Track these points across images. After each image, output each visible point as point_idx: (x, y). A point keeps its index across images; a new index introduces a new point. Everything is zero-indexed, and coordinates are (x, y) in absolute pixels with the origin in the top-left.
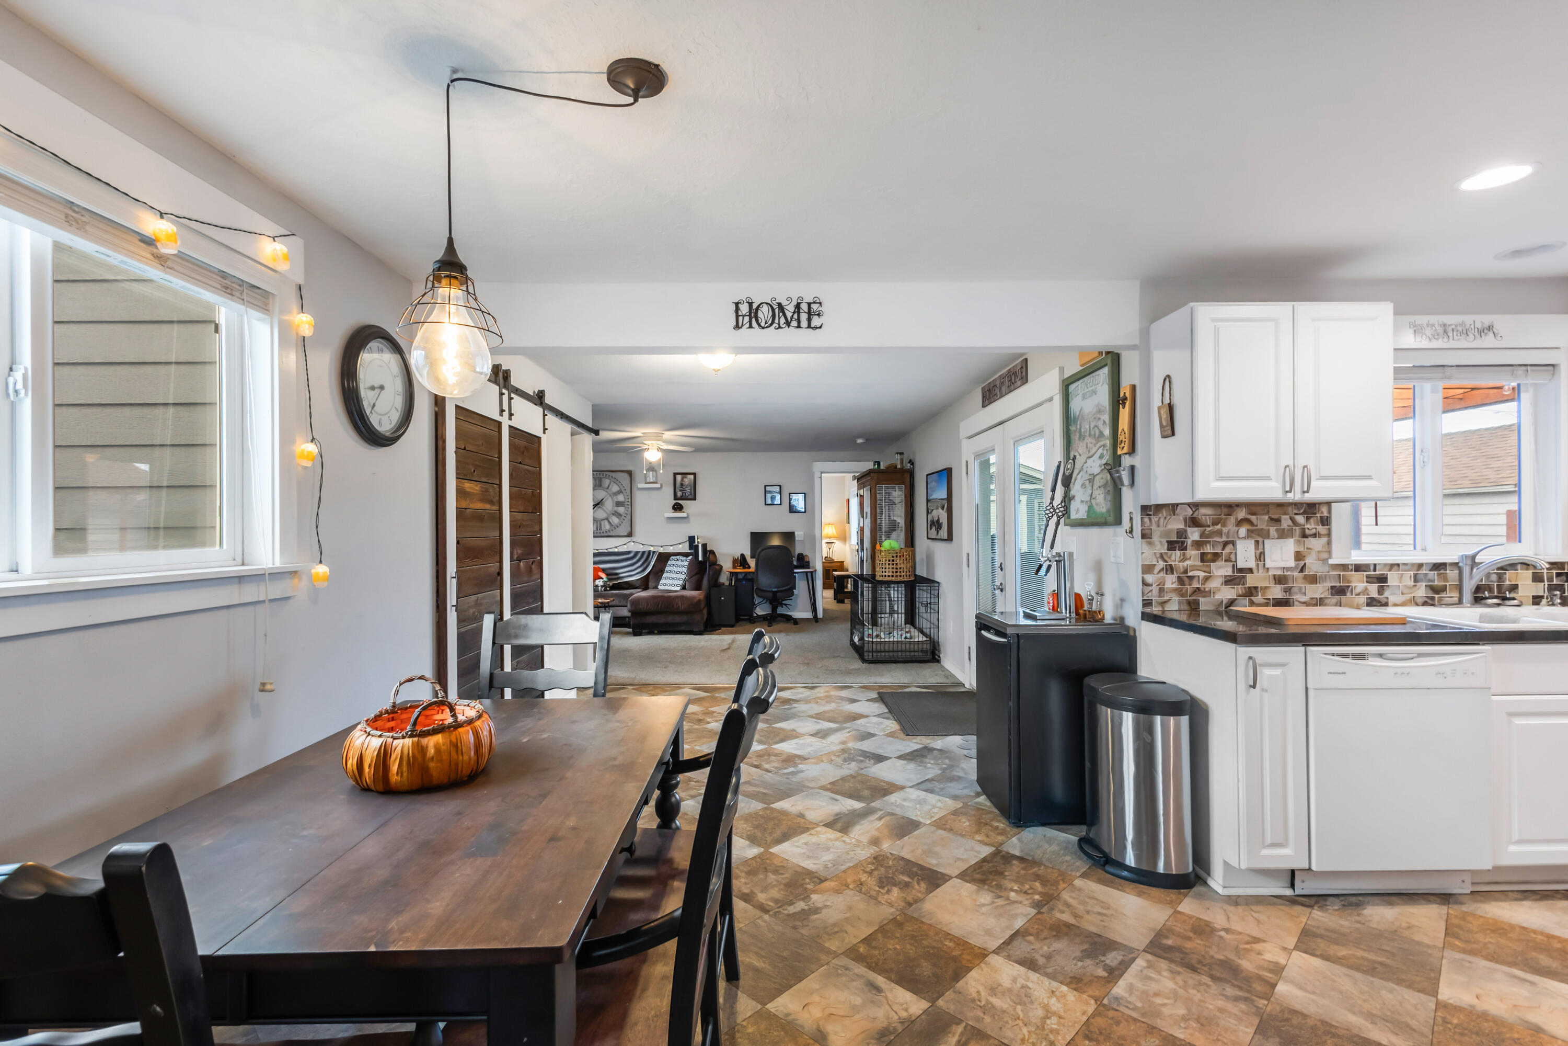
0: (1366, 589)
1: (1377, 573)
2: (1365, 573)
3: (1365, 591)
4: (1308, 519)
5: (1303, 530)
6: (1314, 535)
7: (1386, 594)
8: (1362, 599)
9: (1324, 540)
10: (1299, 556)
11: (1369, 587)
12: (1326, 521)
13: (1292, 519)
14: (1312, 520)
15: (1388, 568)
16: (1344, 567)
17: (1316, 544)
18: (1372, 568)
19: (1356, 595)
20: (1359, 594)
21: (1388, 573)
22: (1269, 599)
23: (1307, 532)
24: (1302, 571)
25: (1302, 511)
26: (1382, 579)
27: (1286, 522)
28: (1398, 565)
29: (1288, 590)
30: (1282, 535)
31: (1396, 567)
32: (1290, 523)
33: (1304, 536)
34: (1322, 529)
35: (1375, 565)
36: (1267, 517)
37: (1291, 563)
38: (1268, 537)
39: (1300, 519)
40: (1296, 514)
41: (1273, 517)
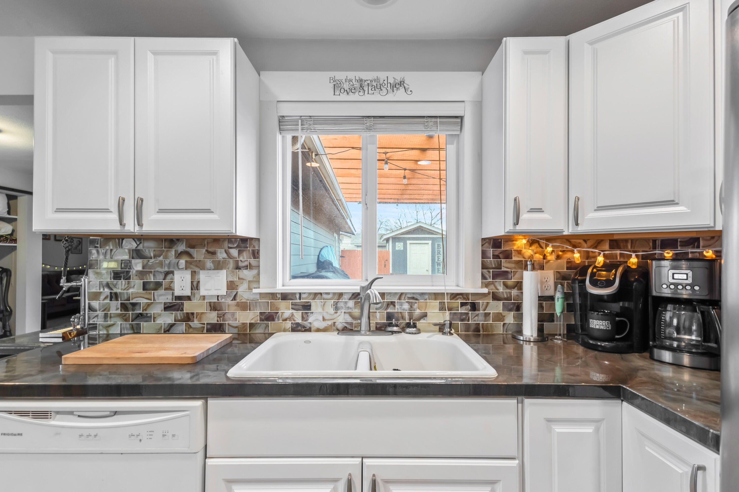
0: (292, 315)
1: (301, 301)
2: (291, 301)
3: (291, 318)
4: (240, 252)
5: (237, 262)
6: (246, 267)
7: (311, 319)
8: (288, 324)
9: (254, 272)
10: (231, 286)
11: (294, 314)
12: (256, 254)
13: (226, 252)
14: (245, 254)
15: (312, 296)
16: (273, 295)
17: (247, 274)
18: (298, 296)
19: (284, 320)
20: (285, 320)
21: (312, 301)
22: (204, 324)
23: (241, 264)
24: (234, 298)
25: (235, 245)
26: (307, 307)
27: (221, 255)
28: (321, 294)
29: (221, 316)
30: (218, 266)
31: (319, 296)
32: (225, 255)
33: (238, 268)
34: (253, 262)
35: (300, 294)
36: (204, 251)
37: (223, 291)
38: (203, 268)
39: (234, 252)
40: (231, 248)
41: (210, 250)
